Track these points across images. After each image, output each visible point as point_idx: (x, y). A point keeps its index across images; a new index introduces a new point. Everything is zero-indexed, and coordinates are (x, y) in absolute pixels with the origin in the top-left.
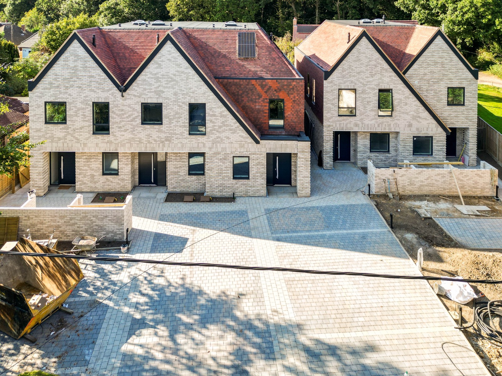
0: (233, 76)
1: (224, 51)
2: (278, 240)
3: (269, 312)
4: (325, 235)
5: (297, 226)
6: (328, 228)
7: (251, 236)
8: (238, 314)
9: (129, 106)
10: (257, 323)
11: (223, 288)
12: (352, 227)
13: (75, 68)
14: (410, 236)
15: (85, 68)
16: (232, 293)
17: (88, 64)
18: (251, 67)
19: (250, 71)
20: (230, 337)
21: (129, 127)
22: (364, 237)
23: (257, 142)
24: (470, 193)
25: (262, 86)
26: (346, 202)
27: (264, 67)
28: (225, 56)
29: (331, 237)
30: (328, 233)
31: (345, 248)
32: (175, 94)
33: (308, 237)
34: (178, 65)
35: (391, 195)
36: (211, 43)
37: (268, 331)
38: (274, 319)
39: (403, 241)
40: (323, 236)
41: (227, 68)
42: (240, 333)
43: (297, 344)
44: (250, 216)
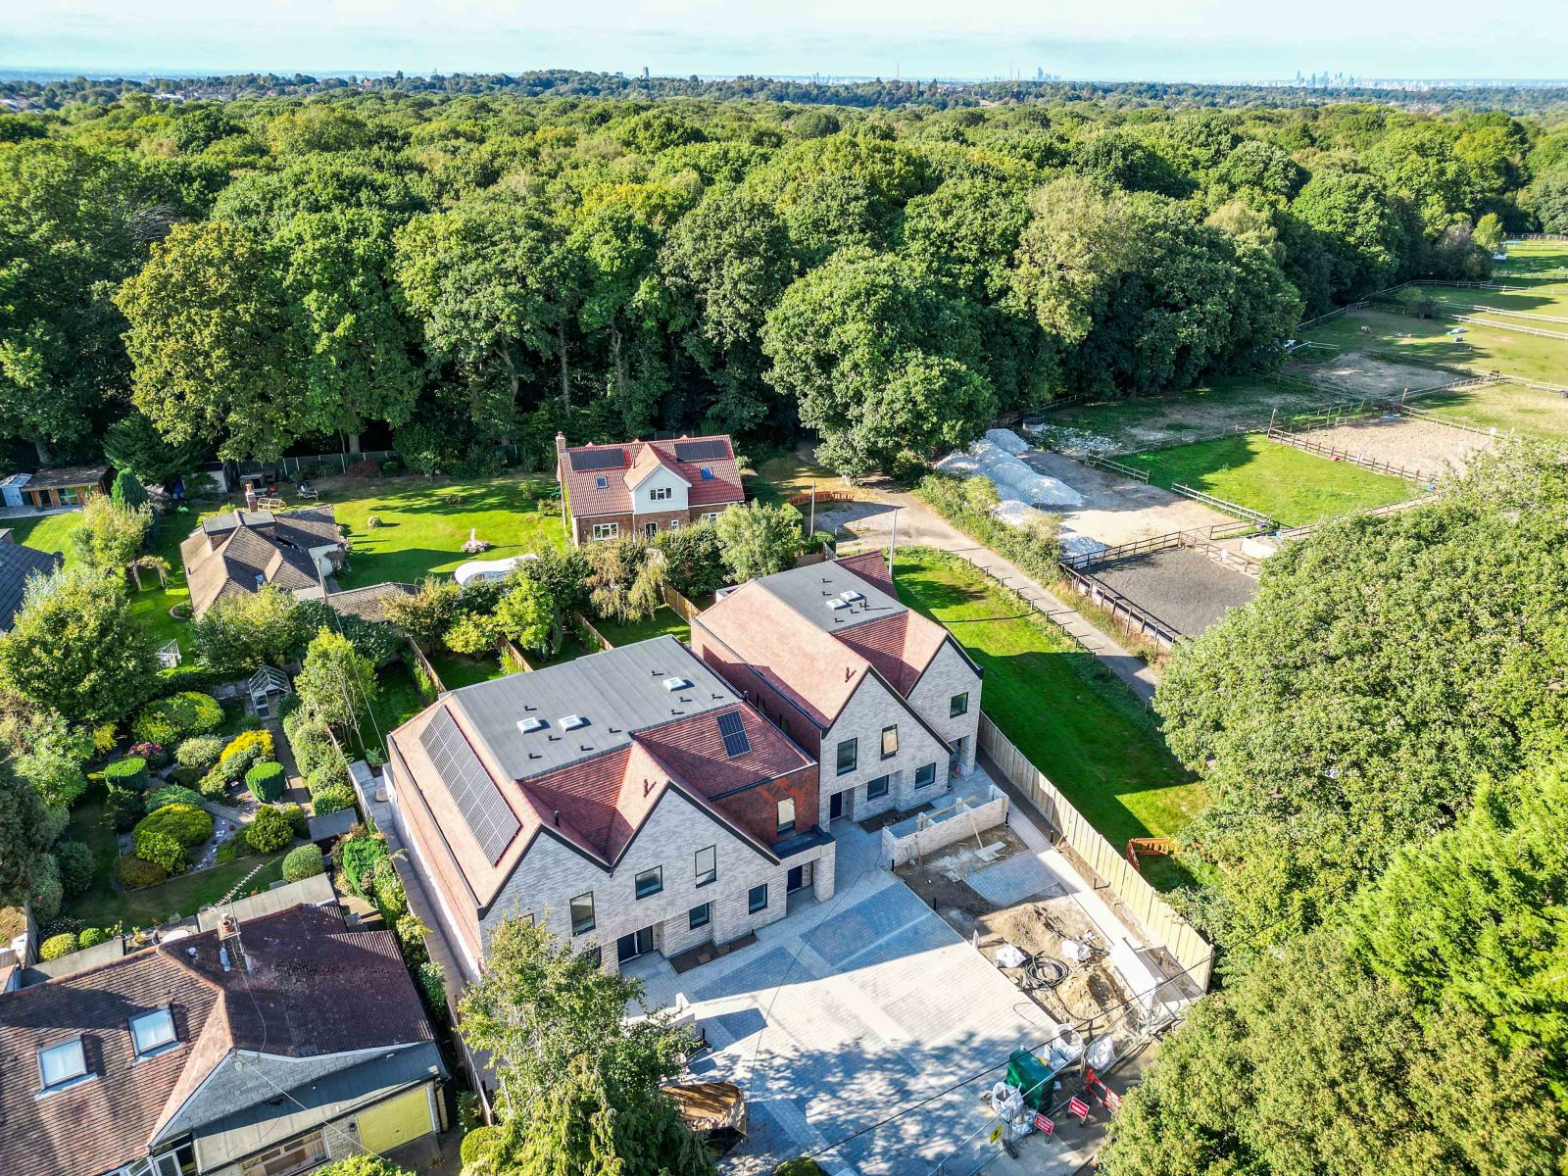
0: (730, 788)
1: (705, 754)
2: (844, 970)
3: (890, 1043)
4: (881, 945)
5: (848, 945)
6: (878, 934)
7: (815, 978)
8: (869, 1056)
9: (620, 885)
10: (887, 1056)
11: (838, 1041)
12: (900, 925)
13: (544, 868)
14: (954, 913)
15: (557, 862)
16: (849, 1041)
17: (561, 857)
18: (749, 767)
19: (749, 772)
20: (878, 1075)
21: (621, 909)
22: (915, 931)
23: (777, 863)
24: (984, 828)
25: (769, 790)
26: (873, 892)
27: (765, 761)
28: (709, 761)
29: (888, 944)
30: (882, 941)
31: (907, 953)
32: (678, 848)
33: (867, 954)
34: (683, 813)
35: (913, 862)
36: (683, 745)
37: (900, 1057)
38: (898, 1047)
39: (950, 920)
40: (880, 947)
41: (720, 779)
42: (883, 1069)
43: (926, 1056)
44: (793, 953)
